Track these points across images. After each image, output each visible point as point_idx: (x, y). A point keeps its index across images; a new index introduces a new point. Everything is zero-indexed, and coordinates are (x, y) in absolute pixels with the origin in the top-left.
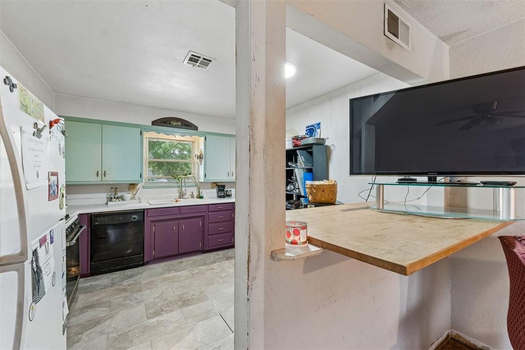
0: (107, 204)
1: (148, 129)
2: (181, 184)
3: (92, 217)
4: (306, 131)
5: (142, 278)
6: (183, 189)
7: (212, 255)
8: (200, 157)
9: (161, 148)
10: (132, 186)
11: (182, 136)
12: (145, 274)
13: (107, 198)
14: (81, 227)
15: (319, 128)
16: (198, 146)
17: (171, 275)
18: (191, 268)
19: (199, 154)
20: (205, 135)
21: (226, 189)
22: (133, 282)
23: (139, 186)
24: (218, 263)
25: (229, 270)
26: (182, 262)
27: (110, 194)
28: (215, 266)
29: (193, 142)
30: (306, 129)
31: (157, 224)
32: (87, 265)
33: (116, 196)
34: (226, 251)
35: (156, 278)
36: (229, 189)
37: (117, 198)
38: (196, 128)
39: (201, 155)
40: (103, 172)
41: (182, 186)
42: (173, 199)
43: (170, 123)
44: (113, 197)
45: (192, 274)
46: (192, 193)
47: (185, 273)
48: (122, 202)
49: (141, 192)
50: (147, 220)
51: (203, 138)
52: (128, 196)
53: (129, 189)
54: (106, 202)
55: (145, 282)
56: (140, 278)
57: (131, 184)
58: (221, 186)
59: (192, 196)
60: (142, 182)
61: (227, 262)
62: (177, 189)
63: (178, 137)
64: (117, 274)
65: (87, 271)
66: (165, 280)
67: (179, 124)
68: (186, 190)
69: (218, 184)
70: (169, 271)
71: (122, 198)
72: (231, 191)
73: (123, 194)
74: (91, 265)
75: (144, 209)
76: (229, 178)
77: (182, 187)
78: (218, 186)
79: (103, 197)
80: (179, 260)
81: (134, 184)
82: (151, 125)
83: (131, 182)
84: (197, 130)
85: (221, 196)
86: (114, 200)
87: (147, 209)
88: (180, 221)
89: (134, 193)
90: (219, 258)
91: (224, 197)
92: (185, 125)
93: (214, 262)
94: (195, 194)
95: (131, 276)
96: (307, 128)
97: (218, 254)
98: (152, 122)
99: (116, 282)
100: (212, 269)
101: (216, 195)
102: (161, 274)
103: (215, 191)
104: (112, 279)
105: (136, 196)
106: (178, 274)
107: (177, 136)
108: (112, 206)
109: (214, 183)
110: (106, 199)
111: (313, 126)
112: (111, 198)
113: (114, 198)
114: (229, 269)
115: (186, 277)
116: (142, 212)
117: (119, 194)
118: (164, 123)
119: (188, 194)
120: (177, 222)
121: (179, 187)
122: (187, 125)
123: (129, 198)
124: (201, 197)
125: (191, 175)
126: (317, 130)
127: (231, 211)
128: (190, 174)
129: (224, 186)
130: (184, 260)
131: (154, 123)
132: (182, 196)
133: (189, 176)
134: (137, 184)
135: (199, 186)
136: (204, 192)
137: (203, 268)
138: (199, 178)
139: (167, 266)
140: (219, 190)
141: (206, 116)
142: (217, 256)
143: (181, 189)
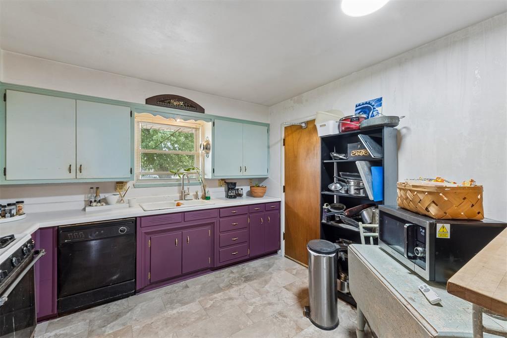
0: (84, 209)
1: (141, 110)
2: (183, 182)
3: (59, 232)
4: (356, 110)
5: (134, 318)
6: (186, 188)
7: (225, 274)
8: (207, 148)
9: (152, 140)
10: (120, 185)
11: (185, 120)
12: (138, 310)
13: (85, 201)
14: (37, 253)
15: (380, 105)
16: (203, 134)
17: (175, 311)
18: (201, 298)
19: (205, 144)
20: (213, 120)
21: (237, 188)
22: (121, 328)
23: (128, 185)
24: (235, 288)
25: (254, 300)
26: (187, 287)
27: (89, 195)
28: (232, 292)
29: (197, 129)
30: (355, 108)
31: (153, 237)
32: (53, 301)
33: (98, 199)
34: (240, 266)
35: (155, 319)
36: (239, 188)
37: (99, 201)
38: (202, 110)
39: (208, 144)
40: (78, 167)
41: (183, 183)
42: (173, 201)
43: (169, 103)
44: (93, 200)
45: (205, 309)
46: (197, 193)
47: (193, 307)
48: (105, 207)
49: (131, 192)
50: (140, 231)
51: (210, 124)
52: (113, 198)
53: (116, 189)
54: (83, 207)
55: (138, 327)
56: (131, 319)
57: (118, 183)
58: (232, 183)
59: (196, 197)
60: (133, 180)
61: (246, 284)
62: (176, 188)
63: (179, 122)
64: (97, 311)
65: (53, 310)
66: (167, 322)
67: (182, 103)
68: (188, 188)
69: (227, 181)
70: (171, 303)
71: (105, 201)
72: (242, 189)
73: (107, 195)
74: (58, 302)
75: (136, 218)
76: (241, 174)
77: (183, 186)
78: (228, 184)
79: (79, 200)
80: (183, 283)
81: (122, 183)
82: (144, 103)
83: (118, 180)
84: (204, 113)
85: (231, 196)
86: (94, 204)
87: (140, 217)
88: (184, 231)
89: (122, 193)
90: (235, 278)
91: (235, 197)
92: (188, 106)
93: (230, 286)
94: (200, 194)
95: (118, 316)
96: (357, 106)
97: (232, 272)
98: (146, 100)
99: (95, 328)
100: (231, 299)
101: (224, 194)
102: (161, 310)
103: (222, 190)
104: (90, 321)
105: (125, 199)
106: (185, 309)
107: (178, 120)
108: (91, 213)
109: (222, 180)
110: (83, 203)
111: (369, 103)
112: (91, 202)
113: (95, 201)
114: (254, 297)
115: (197, 316)
116: (133, 222)
117: (102, 196)
118: (163, 101)
119: (192, 194)
120: (179, 232)
121: (179, 185)
122: (191, 106)
123: (116, 200)
124: (208, 198)
125: (195, 171)
126: (377, 109)
127: (246, 216)
128: (193, 169)
129: (235, 184)
130: (189, 282)
131: (149, 101)
132: (183, 196)
133: (193, 171)
134: (126, 182)
135: (205, 183)
136: (210, 191)
137: (218, 296)
138: (204, 173)
139: (167, 293)
140: (229, 189)
141: (214, 95)
142: (231, 275)
143: (183, 188)
